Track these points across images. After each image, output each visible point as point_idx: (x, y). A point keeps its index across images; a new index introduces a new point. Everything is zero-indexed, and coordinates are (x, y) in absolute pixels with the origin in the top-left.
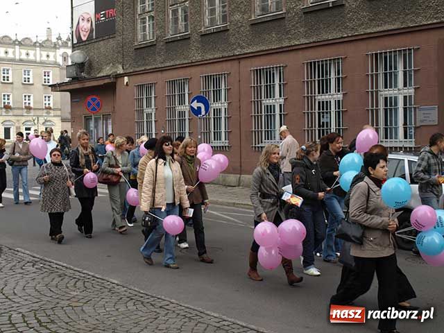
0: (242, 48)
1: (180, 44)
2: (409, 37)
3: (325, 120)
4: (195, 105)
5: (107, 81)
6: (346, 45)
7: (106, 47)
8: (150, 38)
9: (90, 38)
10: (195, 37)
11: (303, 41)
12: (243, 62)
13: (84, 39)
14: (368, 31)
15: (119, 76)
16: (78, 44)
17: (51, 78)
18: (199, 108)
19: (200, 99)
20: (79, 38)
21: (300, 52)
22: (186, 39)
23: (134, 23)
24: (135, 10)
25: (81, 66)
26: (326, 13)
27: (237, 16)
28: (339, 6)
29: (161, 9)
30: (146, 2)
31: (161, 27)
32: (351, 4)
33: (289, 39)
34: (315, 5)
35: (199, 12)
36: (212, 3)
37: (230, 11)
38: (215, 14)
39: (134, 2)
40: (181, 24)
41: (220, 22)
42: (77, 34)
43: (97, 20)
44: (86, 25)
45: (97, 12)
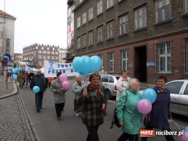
0: (95, 49)
2: (127, 46)
3: (111, 66)
6: (115, 48)
7: (73, 50)
8: (80, 48)
9: (70, 48)
10: (87, 47)
11: (107, 47)
12: (96, 53)
15: (74, 56)
16: (68, 50)
17: (62, 56)
20: (68, 48)
22: (86, 48)
23: (77, 44)
24: (77, 42)
25: (68, 54)
26: (111, 41)
27: (95, 42)
28: (113, 39)
29: (81, 41)
30: (79, 40)
31: (81, 45)
32: (116, 38)
33: (104, 47)
34: (109, 39)
35: (88, 42)
36: (90, 39)
37: (94, 40)
38: (91, 42)
39: (77, 40)
40: (85, 44)
41: (92, 44)
42: (68, 47)
43: (71, 44)
44: (70, 45)
45: (71, 42)
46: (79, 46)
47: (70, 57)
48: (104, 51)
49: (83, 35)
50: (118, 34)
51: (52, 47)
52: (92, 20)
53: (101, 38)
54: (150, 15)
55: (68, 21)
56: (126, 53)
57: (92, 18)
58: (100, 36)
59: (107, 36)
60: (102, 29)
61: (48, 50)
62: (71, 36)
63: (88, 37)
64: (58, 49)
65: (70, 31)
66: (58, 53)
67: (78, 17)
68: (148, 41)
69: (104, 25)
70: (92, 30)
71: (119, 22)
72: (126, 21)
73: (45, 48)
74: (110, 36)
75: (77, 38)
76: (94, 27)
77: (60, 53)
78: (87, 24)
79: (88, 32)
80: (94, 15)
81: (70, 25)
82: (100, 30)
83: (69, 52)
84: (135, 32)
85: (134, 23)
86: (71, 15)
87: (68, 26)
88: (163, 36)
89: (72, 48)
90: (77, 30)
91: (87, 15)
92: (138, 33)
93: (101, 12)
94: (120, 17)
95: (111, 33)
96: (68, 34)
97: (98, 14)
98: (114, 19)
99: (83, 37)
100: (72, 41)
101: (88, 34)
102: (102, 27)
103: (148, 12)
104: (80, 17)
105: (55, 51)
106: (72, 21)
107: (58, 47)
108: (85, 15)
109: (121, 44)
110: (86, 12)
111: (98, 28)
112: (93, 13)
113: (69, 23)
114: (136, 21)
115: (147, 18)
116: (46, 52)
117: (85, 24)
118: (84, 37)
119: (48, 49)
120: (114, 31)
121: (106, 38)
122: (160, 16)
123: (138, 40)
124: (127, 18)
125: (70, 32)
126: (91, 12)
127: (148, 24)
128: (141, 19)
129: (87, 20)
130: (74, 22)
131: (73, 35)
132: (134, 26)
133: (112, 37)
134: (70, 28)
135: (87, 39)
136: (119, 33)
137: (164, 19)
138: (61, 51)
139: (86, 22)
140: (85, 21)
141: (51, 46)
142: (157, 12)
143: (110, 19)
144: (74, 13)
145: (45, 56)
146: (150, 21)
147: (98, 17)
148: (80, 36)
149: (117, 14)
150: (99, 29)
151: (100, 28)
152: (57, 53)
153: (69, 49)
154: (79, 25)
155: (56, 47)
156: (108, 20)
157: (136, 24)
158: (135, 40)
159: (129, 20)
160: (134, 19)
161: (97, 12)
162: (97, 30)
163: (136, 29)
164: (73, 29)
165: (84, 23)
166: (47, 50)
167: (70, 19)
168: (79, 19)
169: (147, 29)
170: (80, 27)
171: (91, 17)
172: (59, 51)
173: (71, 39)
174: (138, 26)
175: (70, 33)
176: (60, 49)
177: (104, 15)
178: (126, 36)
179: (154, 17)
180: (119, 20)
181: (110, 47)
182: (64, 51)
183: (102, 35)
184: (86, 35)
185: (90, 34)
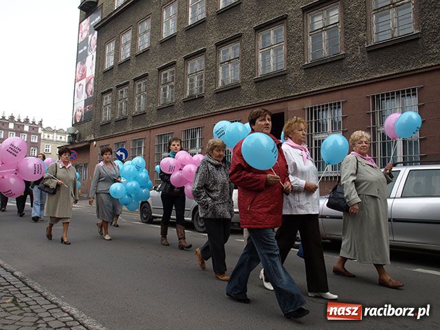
0: (152, 123)
1: (122, 122)
2: (236, 113)
4: (119, 153)
6: (204, 119)
7: (88, 126)
8: (108, 119)
9: (81, 121)
10: (130, 118)
11: (183, 118)
12: (152, 131)
13: (78, 121)
14: (215, 111)
15: (92, 141)
18: (121, 155)
19: (122, 150)
20: (76, 121)
22: (125, 119)
23: (101, 111)
24: (102, 104)
25: (73, 135)
26: (195, 102)
27: (151, 105)
28: (201, 97)
29: (114, 103)
30: (108, 99)
31: (113, 112)
32: (207, 96)
33: (176, 117)
34: (189, 97)
35: (133, 104)
36: (139, 98)
37: (148, 102)
38: (140, 105)
39: (102, 99)
40: (124, 110)
41: (143, 109)
42: (75, 118)
43: (85, 110)
44: (79, 114)
45: (85, 106)
46: (107, 115)
47: (80, 143)
48: (176, 126)
49: (118, 87)
50: (213, 86)
51: (22, 121)
52: (146, 51)
53: (167, 95)
54: (295, 43)
55: (80, 52)
57: (146, 46)
58: (165, 90)
59: (184, 89)
60: (172, 72)
61: (11, 130)
62: (86, 91)
63: (134, 92)
64: (40, 130)
65: (83, 76)
66: (39, 139)
67: (108, 42)
68: (289, 103)
69: (178, 64)
70: (146, 75)
71: (217, 57)
72: (235, 55)
73: (4, 123)
74: (191, 91)
75: (103, 93)
76: (151, 67)
77: (44, 140)
78: (133, 61)
79: (135, 80)
80: (152, 38)
81: (84, 62)
82: (165, 75)
83: (77, 132)
84: (256, 82)
85: (256, 60)
86: (87, 38)
87: (79, 63)
88: (323, 91)
89: (85, 121)
90: (103, 74)
91: (135, 39)
92: (264, 83)
93: (172, 32)
94: (219, 45)
95: (196, 84)
96: (77, 84)
97: (164, 36)
98: (203, 51)
99: (119, 91)
100: (87, 102)
101: (134, 86)
102: (173, 69)
103: (289, 36)
104: (114, 42)
105: (29, 134)
106: (89, 53)
107: (41, 124)
108: (128, 37)
109: (221, 109)
110: (130, 32)
111: (161, 69)
112: (149, 33)
113: (81, 58)
114: (260, 56)
115: (288, 51)
116: (6, 135)
117: (128, 60)
118: (122, 92)
119: (11, 126)
120: (203, 79)
121: (183, 94)
122: (317, 46)
123: (265, 100)
124: (238, 50)
125: (81, 79)
126: (145, 32)
127: (288, 63)
128: (272, 52)
129: (131, 51)
130: (95, 54)
131: (91, 87)
132: (256, 68)
133: (196, 92)
134: (84, 70)
135: (131, 98)
136: (217, 82)
137: (325, 53)
138: (46, 135)
139: (128, 55)
140: (126, 53)
141: (19, 120)
142: (310, 38)
143: (194, 49)
144: (96, 32)
146: (293, 58)
147: (163, 43)
149: (214, 39)
150: (164, 72)
151: (168, 71)
152: (35, 140)
153: (76, 123)
154: (110, 62)
155: (34, 123)
156: (190, 51)
157: (260, 63)
158: (256, 100)
159: (243, 53)
160: (254, 51)
161: (160, 33)
162: (159, 76)
163: (259, 74)
164: (91, 72)
165: (123, 59)
166: (7, 130)
167: (85, 48)
168: (111, 48)
169: (286, 74)
170: (112, 68)
171: (144, 42)
172: (40, 134)
173: (84, 96)
174: (264, 67)
175: (84, 82)
176: (44, 130)
177: (178, 40)
178: (234, 91)
179: (304, 47)
180: (217, 52)
181: (191, 116)
182: (55, 134)
183: (172, 87)
184: (127, 87)
185: (140, 86)
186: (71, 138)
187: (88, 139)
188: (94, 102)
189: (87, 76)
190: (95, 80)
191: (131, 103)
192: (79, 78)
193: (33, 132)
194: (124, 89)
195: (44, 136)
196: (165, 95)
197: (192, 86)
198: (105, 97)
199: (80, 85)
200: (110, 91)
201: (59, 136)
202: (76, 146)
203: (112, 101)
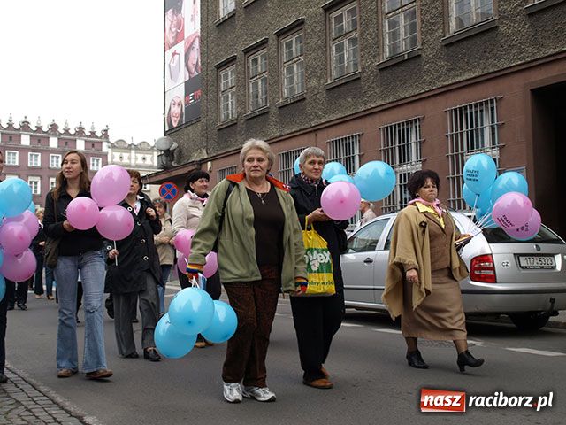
0: (319, 117)
1: (259, 119)
5: (191, 168)
6: (423, 103)
7: (194, 132)
8: (232, 116)
9: (180, 124)
10: (274, 110)
11: (380, 102)
12: (320, 134)
13: (175, 125)
14: (447, 83)
15: (204, 162)
20: (170, 124)
21: (377, 116)
22: (265, 113)
23: (217, 101)
24: (218, 87)
25: (168, 153)
26: (402, 67)
27: (314, 83)
28: (415, 57)
29: (242, 84)
30: (229, 77)
31: (241, 103)
32: (427, 54)
33: (366, 102)
34: (390, 59)
35: (278, 83)
36: (290, 70)
37: (307, 77)
38: (293, 83)
39: (218, 78)
40: (261, 97)
41: (298, 91)
42: (168, 120)
43: (187, 103)
44: (176, 110)
45: (187, 94)
46: (229, 109)
47: (180, 167)
49: (248, 51)
50: (439, 33)
51: (72, 132)
53: (346, 59)
56: (487, 123)
58: (340, 49)
59: (378, 45)
60: (352, 12)
61: (54, 151)
62: (187, 65)
63: (278, 59)
64: (105, 145)
65: (179, 37)
70: (300, 23)
73: (40, 138)
74: (394, 48)
75: (220, 67)
76: (309, 6)
79: (280, 34)
81: (178, 10)
82: (339, 19)
83: (175, 145)
84: (530, 15)
87: (169, 12)
89: (189, 124)
90: (216, 28)
95: (402, 31)
96: (169, 53)
99: (250, 60)
100: (190, 86)
101: (278, 46)
102: (353, 5)
107: (105, 134)
109: (458, 79)
111: (328, 9)
116: (45, 161)
118: (255, 61)
119: (54, 143)
120: (417, 20)
121: (377, 55)
123: (552, 51)
125: (176, 43)
131: (195, 56)
133: (404, 47)
134: (180, 25)
135: (275, 72)
136: (446, 24)
138: (117, 155)
141: (67, 131)
145: (38, 179)
148: (234, 58)
150: (336, 13)
151: (343, 11)
153: (171, 128)
154: (227, 4)
155: (93, 134)
158: (533, 53)
162: (326, 22)
164: (193, 26)
166: (47, 151)
170: (232, 16)
172: (106, 155)
173: (183, 76)
175: (180, 48)
176: (113, 146)
178: (485, 37)
181: (397, 97)
182: (133, 152)
183: (353, 41)
184: (264, 51)
185: (289, 45)
186: (164, 157)
187: (196, 157)
188: (203, 85)
189: (186, 37)
190: (201, 42)
191: (274, 82)
192: (171, 41)
193: (92, 151)
194: (259, 55)
195: (113, 158)
196: (341, 59)
197: (394, 35)
198: (222, 73)
199: (174, 54)
200: (232, 60)
201: (140, 156)
202: (175, 173)
203: (238, 79)
